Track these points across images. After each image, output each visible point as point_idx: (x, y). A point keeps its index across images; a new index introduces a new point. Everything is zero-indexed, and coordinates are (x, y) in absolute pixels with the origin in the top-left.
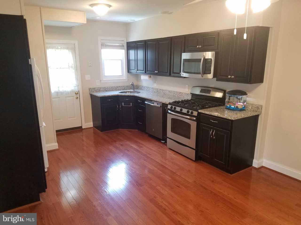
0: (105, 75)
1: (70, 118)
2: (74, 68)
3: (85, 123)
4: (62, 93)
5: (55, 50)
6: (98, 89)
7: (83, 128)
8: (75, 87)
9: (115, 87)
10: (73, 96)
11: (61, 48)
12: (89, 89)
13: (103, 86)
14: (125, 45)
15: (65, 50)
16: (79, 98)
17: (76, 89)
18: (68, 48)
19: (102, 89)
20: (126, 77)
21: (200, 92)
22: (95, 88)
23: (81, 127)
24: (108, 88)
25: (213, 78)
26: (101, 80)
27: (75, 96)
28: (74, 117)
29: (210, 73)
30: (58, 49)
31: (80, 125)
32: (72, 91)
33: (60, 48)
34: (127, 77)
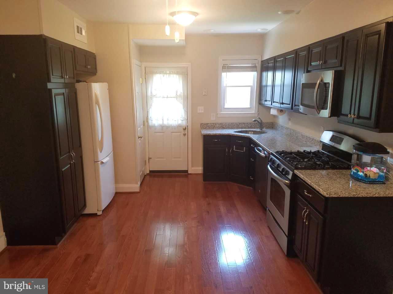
0: (226, 107)
1: (174, 158)
2: (182, 97)
3: (192, 167)
4: (168, 127)
5: (163, 75)
6: (212, 124)
7: (189, 172)
8: (183, 121)
9: (237, 124)
10: (180, 132)
11: (170, 73)
12: (201, 124)
13: (220, 121)
14: (259, 66)
15: (175, 75)
16: (187, 135)
17: (184, 123)
18: (177, 73)
19: (217, 126)
20: (255, 111)
21: (330, 140)
22: (208, 124)
23: (187, 171)
24: (227, 124)
25: (330, 117)
26: (217, 114)
27: (183, 132)
28: (180, 158)
29: (326, 109)
30: (166, 74)
31: (186, 169)
32: (179, 126)
33: (168, 72)
34: (257, 111)
